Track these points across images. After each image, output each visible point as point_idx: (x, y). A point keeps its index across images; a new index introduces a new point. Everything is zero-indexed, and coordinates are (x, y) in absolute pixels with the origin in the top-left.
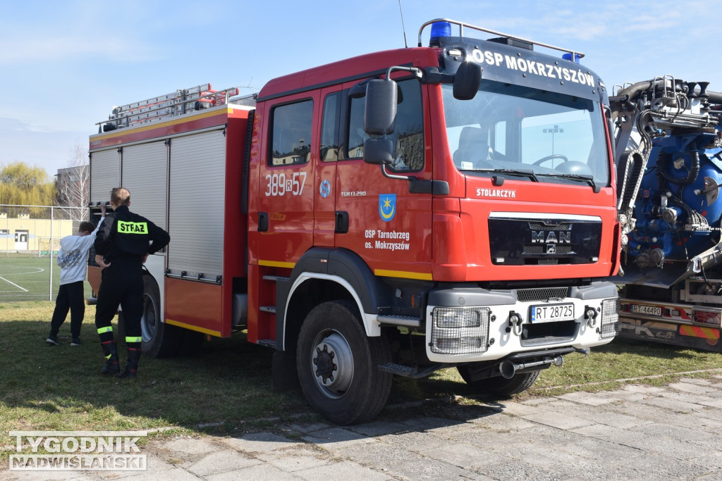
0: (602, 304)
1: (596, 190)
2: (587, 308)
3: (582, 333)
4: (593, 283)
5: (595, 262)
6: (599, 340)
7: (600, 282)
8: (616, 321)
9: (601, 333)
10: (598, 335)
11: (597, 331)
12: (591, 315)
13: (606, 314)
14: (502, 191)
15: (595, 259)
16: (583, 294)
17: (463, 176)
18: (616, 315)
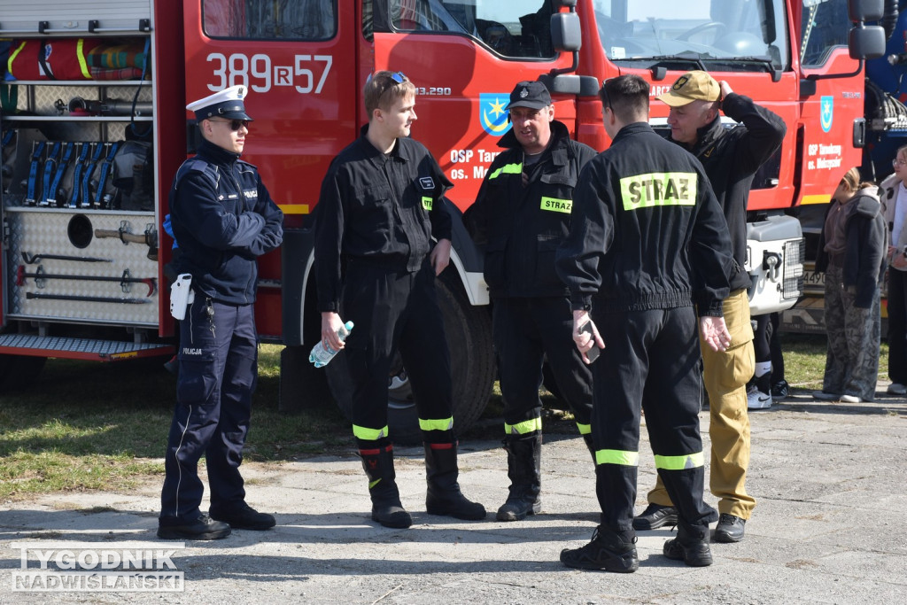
0: (784, 248)
1: (776, 78)
2: (767, 255)
3: (761, 291)
4: (769, 218)
5: (774, 186)
6: (781, 302)
7: (778, 216)
8: (801, 274)
9: (783, 291)
10: (779, 294)
11: (778, 288)
12: (773, 264)
13: (789, 265)
14: (663, 88)
15: (774, 182)
16: (760, 234)
17: (616, 68)
18: (801, 266)
